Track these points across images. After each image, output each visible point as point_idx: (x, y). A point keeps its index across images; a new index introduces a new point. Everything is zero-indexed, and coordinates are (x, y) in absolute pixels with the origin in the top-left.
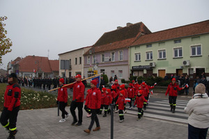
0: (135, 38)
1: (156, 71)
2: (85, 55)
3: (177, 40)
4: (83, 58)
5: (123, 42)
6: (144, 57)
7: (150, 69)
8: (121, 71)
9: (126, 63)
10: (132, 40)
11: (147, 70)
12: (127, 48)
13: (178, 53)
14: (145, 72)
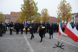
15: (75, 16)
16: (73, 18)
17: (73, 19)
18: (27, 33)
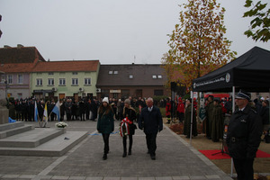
0: (34, 64)
1: (57, 95)
3: (75, 72)
6: (45, 83)
7: (52, 93)
8: (20, 94)
9: (27, 86)
11: (49, 94)
12: (28, 73)
13: (75, 82)
14: (47, 95)
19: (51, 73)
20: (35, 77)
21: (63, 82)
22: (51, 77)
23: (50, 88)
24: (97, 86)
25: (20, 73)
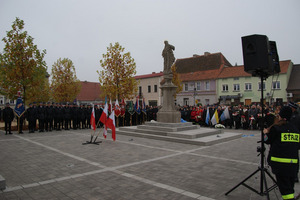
0: (220, 70)
1: (242, 100)
2: (162, 84)
4: (159, 86)
5: (206, 72)
6: (231, 88)
7: (238, 99)
8: (208, 100)
9: (213, 92)
10: (217, 72)
11: (235, 99)
12: (214, 80)
14: (233, 101)
15: (160, 80)
16: (156, 86)
17: (156, 91)
18: (21, 133)
19: (236, 78)
20: (221, 83)
21: (248, 87)
22: (237, 82)
23: (236, 94)
24: (288, 91)
25: (207, 80)
